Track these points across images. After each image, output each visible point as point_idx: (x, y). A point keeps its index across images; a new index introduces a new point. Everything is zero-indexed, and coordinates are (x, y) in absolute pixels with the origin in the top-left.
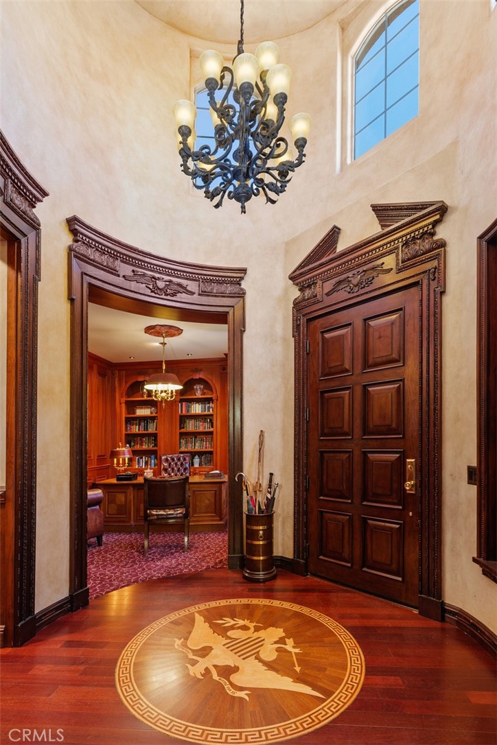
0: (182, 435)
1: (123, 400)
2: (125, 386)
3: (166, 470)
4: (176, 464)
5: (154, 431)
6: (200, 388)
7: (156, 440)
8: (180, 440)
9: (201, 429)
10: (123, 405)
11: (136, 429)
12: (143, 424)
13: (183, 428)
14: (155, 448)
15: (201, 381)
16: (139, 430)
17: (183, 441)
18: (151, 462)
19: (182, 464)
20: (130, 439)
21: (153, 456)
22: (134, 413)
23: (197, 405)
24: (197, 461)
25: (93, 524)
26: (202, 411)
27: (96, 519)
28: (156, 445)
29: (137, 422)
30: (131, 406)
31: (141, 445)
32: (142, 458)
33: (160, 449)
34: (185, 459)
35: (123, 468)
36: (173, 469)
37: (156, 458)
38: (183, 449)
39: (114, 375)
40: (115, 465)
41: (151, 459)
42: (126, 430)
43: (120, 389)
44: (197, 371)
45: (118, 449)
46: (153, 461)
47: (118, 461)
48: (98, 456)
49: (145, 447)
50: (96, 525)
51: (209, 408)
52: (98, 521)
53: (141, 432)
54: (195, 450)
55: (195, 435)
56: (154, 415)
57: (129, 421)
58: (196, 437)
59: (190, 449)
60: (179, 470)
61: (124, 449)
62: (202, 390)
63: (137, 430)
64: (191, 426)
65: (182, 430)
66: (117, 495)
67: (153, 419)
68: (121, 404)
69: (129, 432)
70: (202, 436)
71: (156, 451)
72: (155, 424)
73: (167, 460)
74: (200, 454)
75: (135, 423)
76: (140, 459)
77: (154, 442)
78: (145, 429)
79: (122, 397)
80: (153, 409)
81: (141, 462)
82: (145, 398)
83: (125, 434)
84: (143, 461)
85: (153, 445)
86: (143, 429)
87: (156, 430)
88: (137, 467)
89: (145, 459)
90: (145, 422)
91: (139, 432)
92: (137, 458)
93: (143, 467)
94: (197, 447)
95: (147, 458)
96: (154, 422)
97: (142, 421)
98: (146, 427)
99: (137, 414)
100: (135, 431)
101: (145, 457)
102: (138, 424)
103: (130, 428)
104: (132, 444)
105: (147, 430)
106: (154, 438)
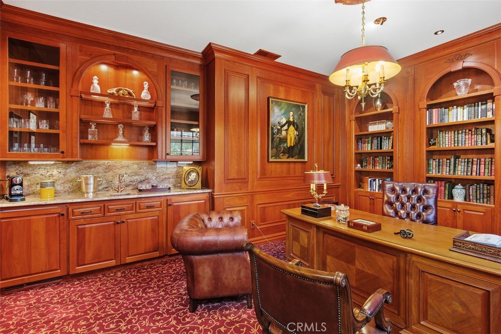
0: (430, 154)
1: (353, 117)
2: (355, 102)
3: (391, 204)
4: (409, 198)
5: (390, 150)
6: (466, 85)
7: (391, 159)
8: (428, 160)
9: (468, 146)
10: (353, 123)
11: (367, 148)
12: (375, 141)
13: (434, 144)
14: (391, 170)
15: (467, 72)
16: (372, 148)
17: (433, 163)
19: (419, 199)
20: (362, 159)
21: (388, 180)
22: (366, 130)
23: (460, 109)
24: (459, 193)
25: (235, 277)
26: (469, 118)
27: (239, 271)
28: (392, 167)
29: (370, 139)
30: (363, 122)
31: (374, 165)
32: (375, 180)
33: (396, 171)
34: (425, 191)
36: (403, 205)
38: (433, 173)
42: (357, 147)
44: (462, 57)
45: (311, 172)
49: (379, 168)
50: (239, 279)
51: (484, 111)
52: (242, 274)
53: (373, 151)
54: (456, 176)
55: (456, 153)
56: (390, 129)
57: (361, 139)
58: (457, 157)
59: (445, 173)
60: (413, 207)
63: (369, 149)
64: (446, 141)
65: (432, 148)
67: (388, 134)
68: (350, 121)
69: (360, 151)
70: (470, 156)
71: (393, 173)
72: (391, 141)
73: (393, 190)
74: (466, 183)
75: (367, 140)
76: (372, 181)
77: (389, 162)
78: (378, 147)
79: (352, 114)
80: (389, 123)
81: (374, 185)
82: (379, 111)
83: (355, 153)
84: (376, 184)
85: (389, 166)
86: (376, 148)
87: (392, 148)
88: (369, 190)
89: (379, 182)
90: (379, 139)
91: (372, 151)
92: (370, 179)
93: (377, 191)
94: (460, 172)
95: (381, 181)
96: (389, 139)
97: (375, 138)
98: (379, 145)
99: (369, 131)
100: (366, 149)
101: (379, 180)
102: (370, 142)
103: (361, 147)
104: (364, 164)
105: (381, 148)
106: (389, 158)
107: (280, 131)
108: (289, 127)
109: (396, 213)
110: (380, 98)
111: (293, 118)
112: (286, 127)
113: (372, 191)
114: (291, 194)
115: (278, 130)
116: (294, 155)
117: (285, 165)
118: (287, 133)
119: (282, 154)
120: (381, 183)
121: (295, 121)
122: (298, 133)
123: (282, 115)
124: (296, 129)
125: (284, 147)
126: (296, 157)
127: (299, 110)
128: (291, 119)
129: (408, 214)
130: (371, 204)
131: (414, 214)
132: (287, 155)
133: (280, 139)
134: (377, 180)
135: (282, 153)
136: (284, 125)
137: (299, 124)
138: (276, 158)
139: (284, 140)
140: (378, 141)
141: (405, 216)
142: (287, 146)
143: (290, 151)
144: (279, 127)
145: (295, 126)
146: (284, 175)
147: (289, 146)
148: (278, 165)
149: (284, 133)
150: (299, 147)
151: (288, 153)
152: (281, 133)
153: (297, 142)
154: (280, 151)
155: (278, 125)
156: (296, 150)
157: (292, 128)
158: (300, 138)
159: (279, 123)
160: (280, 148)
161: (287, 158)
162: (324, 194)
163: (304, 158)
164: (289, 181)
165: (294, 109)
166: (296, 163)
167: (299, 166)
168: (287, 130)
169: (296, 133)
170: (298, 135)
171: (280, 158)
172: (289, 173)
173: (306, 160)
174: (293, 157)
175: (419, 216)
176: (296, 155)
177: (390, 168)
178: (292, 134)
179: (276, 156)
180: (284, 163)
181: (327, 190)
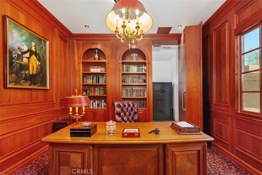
0: (123, 87)
1: (81, 61)
2: (82, 52)
3: (119, 114)
4: (127, 109)
5: (104, 84)
6: (136, 56)
7: (105, 89)
9: (137, 83)
10: (81, 65)
12: (95, 78)
13: (125, 82)
14: (105, 95)
16: (93, 82)
17: (124, 91)
18: (101, 104)
20: (86, 88)
21: (103, 101)
22: (88, 70)
23: (134, 67)
26: (137, 71)
30: (87, 65)
31: (94, 92)
32: (95, 101)
33: (108, 96)
34: (134, 105)
35: (80, 117)
36: (125, 114)
37: (105, 102)
38: (124, 96)
39: (73, 43)
40: (71, 113)
41: (101, 103)
42: (83, 82)
43: (78, 54)
45: (73, 97)
46: (103, 104)
47: (74, 109)
48: (61, 100)
49: (97, 94)
51: (142, 69)
54: (133, 97)
56: (103, 72)
57: (85, 76)
59: (129, 96)
60: (130, 114)
61: (80, 96)
62: (136, 58)
63: (91, 83)
64: (129, 81)
65: (124, 84)
66: (72, 155)
67: (102, 74)
68: (79, 63)
69: (85, 83)
70: (138, 88)
71: (106, 97)
72: (104, 79)
73: (119, 106)
75: (90, 77)
76: (93, 102)
77: (103, 91)
78: (97, 81)
79: (80, 59)
80: (102, 69)
81: (95, 105)
82: (97, 61)
83: (83, 85)
84: (95, 104)
85: (103, 93)
86: (95, 82)
87: (105, 83)
88: (91, 108)
89: (97, 102)
90: (97, 77)
91: (93, 84)
92: (92, 101)
93: (96, 108)
94: (134, 95)
95: (98, 102)
96: (103, 77)
97: (95, 76)
98: (97, 80)
99: (91, 71)
100: (89, 83)
101: (97, 101)
102: (92, 78)
103: (86, 81)
104: (88, 92)
105: (98, 83)
106: (103, 88)
107: (21, 57)
108: (31, 55)
109: (123, 119)
110: (97, 53)
111: (35, 49)
112: (27, 55)
113: (93, 108)
114: (34, 119)
115: (18, 55)
116: (36, 82)
117: (27, 92)
118: (29, 61)
119: (23, 81)
120: (98, 103)
121: (37, 52)
122: (40, 64)
123: (22, 42)
124: (39, 60)
125: (26, 74)
126: (39, 85)
127: (41, 44)
128: (33, 49)
129: (128, 119)
130: (93, 116)
131: (130, 118)
132: (29, 83)
133: (21, 65)
134: (96, 101)
135: (23, 79)
136: (25, 53)
137: (41, 56)
138: (16, 84)
139: (26, 67)
140: (97, 78)
141: (127, 120)
142: (29, 74)
143: (32, 79)
144: (20, 53)
145: (38, 57)
146: (26, 102)
147: (31, 73)
148: (19, 92)
149: (25, 60)
150: (41, 76)
151: (31, 80)
152: (22, 60)
153: (39, 71)
154: (20, 77)
155: (18, 50)
156: (39, 79)
157: (33, 57)
158: (42, 68)
159: (19, 48)
160: (21, 74)
161: (30, 85)
162: (83, 114)
163: (46, 86)
164: (32, 107)
165: (36, 41)
166: (39, 91)
167: (40, 94)
168: (29, 58)
169: (38, 63)
170: (40, 65)
171: (21, 84)
172: (32, 99)
173: (48, 88)
174: (35, 85)
175: (133, 118)
176: (39, 82)
177: (104, 94)
178: (34, 63)
179: (16, 82)
180: (26, 90)
181: (85, 111)
